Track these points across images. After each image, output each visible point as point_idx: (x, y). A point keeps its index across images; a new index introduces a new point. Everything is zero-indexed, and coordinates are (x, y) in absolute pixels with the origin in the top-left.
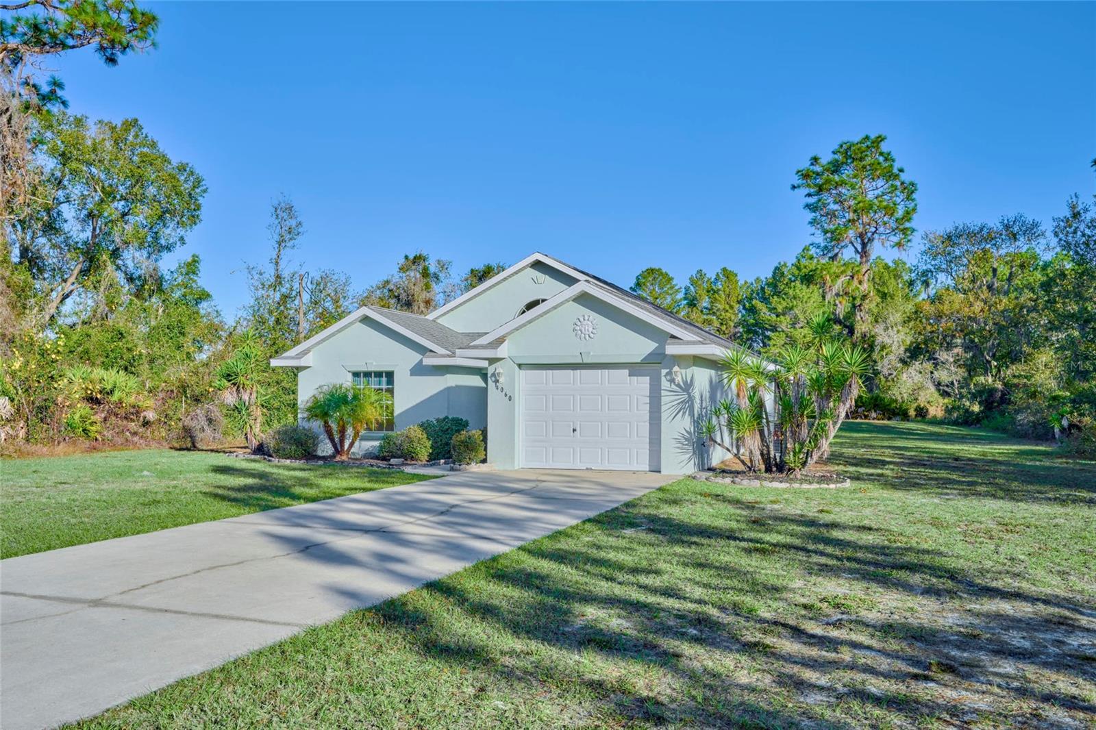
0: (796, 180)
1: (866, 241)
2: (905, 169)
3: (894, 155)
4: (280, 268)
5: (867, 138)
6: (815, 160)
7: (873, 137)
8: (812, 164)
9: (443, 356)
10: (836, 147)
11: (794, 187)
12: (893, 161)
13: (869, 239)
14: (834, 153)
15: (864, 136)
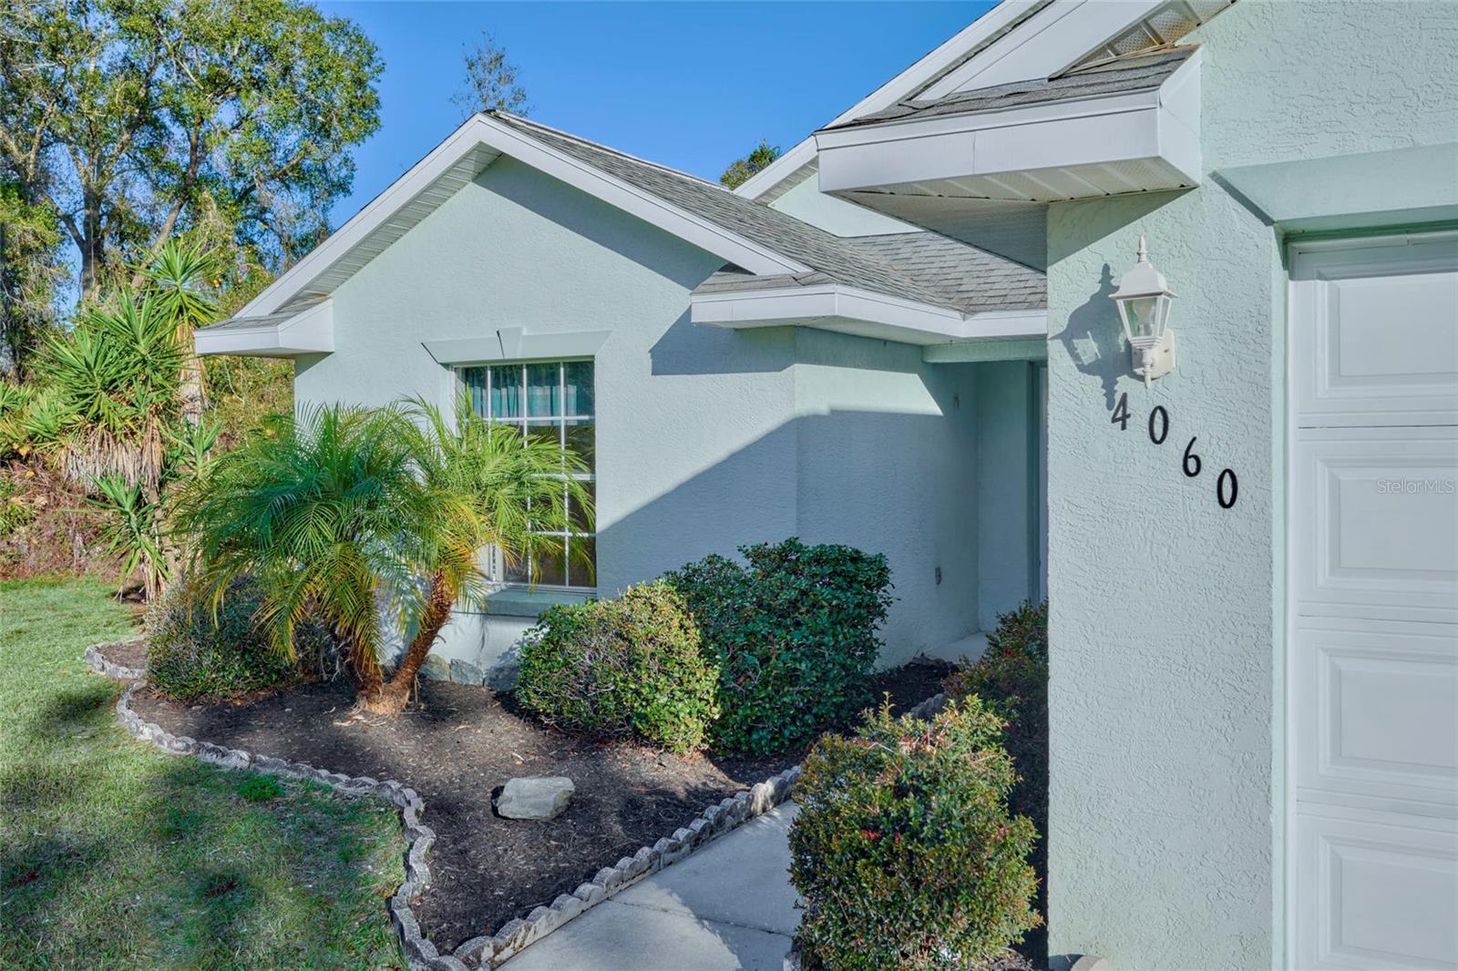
9: (772, 283)
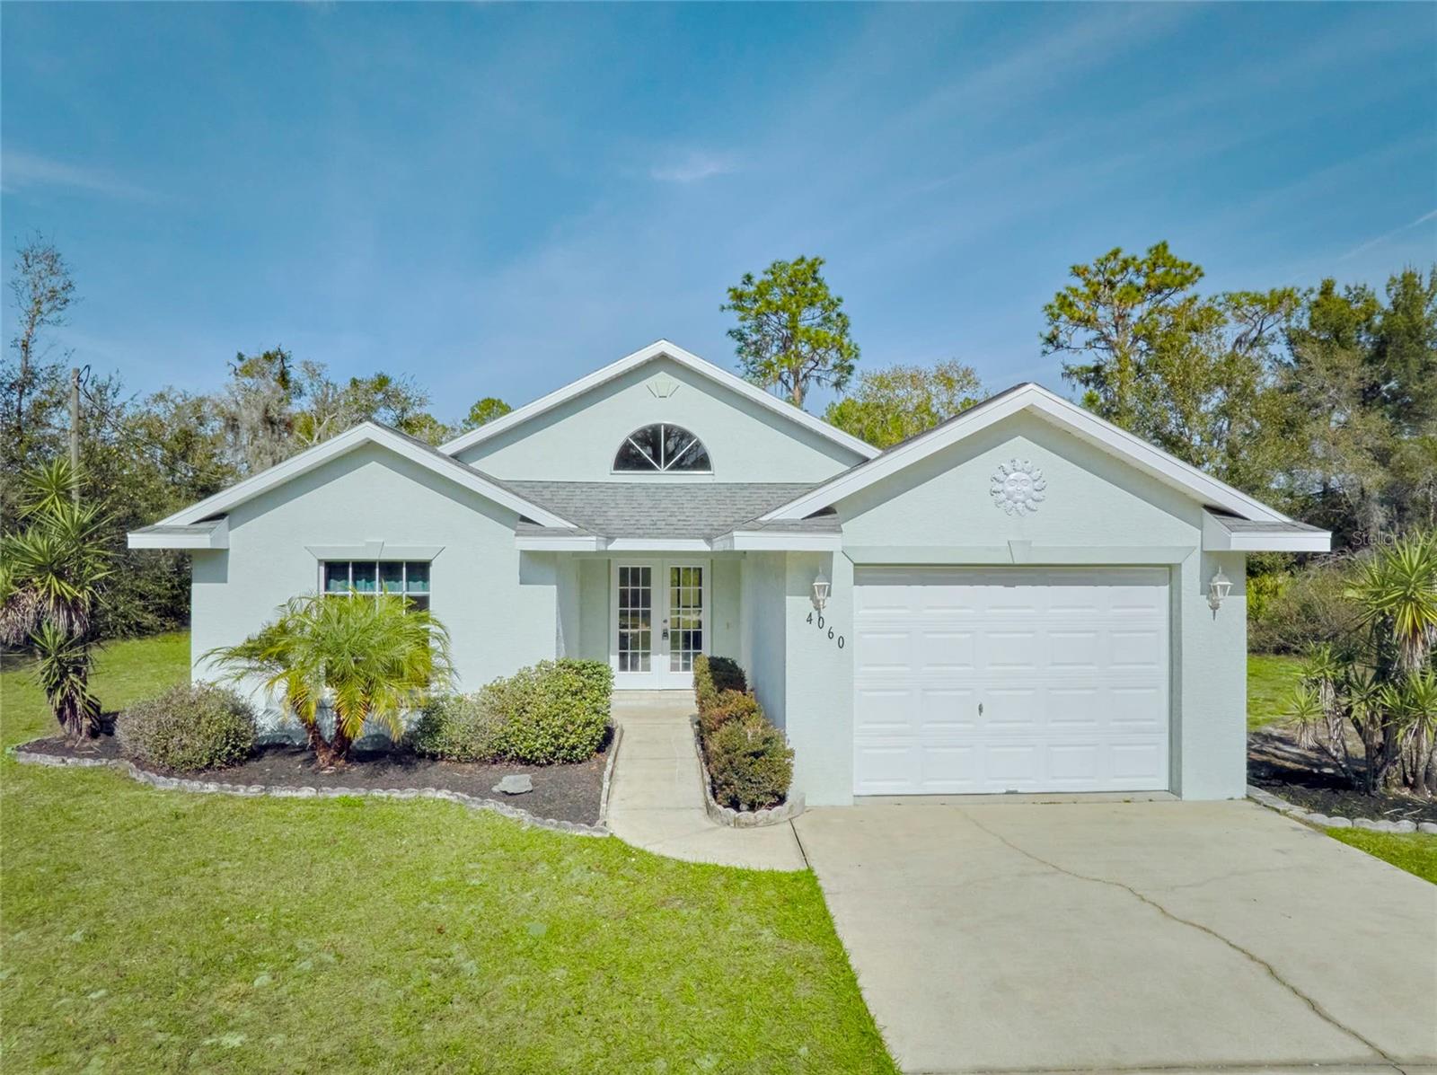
0: (727, 300)
1: (801, 377)
2: (844, 299)
3: (827, 281)
4: (33, 358)
5: (802, 260)
6: (748, 279)
7: (809, 259)
8: (744, 283)
9: (557, 533)
10: (768, 266)
11: (723, 308)
12: (827, 288)
13: (805, 376)
14: (766, 273)
15: (800, 257)
